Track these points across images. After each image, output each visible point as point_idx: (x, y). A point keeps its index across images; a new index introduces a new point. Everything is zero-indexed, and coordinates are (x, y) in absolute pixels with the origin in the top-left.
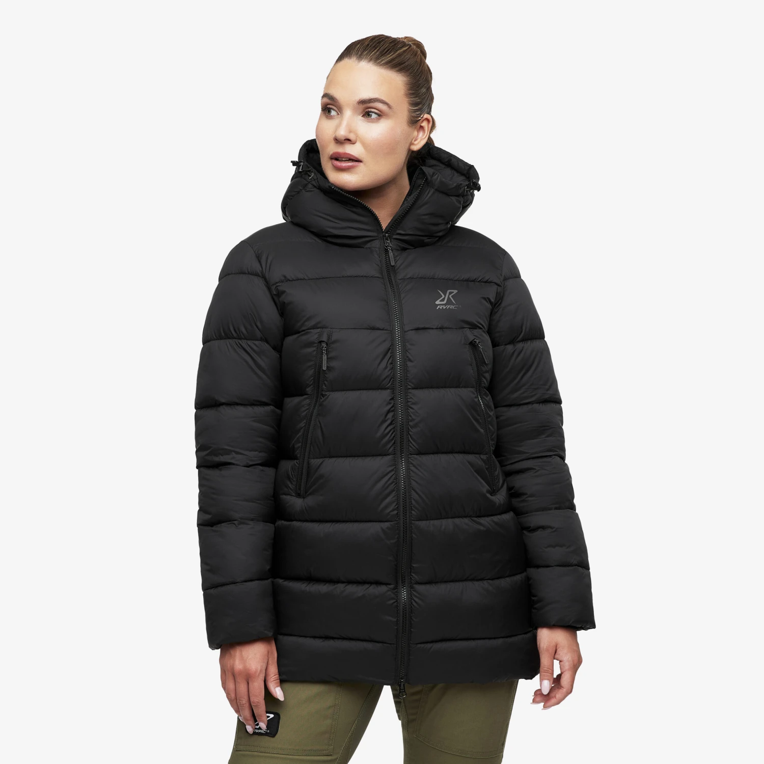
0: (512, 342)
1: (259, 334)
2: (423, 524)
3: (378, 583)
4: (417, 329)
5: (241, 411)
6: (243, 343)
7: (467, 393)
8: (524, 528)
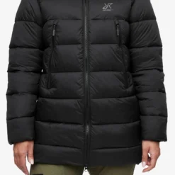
0: (138, 21)
1: (33, 19)
2: (95, 100)
3: (77, 124)
4: (94, 19)
5: (24, 50)
6: (27, 23)
7: (115, 46)
8: (139, 99)
